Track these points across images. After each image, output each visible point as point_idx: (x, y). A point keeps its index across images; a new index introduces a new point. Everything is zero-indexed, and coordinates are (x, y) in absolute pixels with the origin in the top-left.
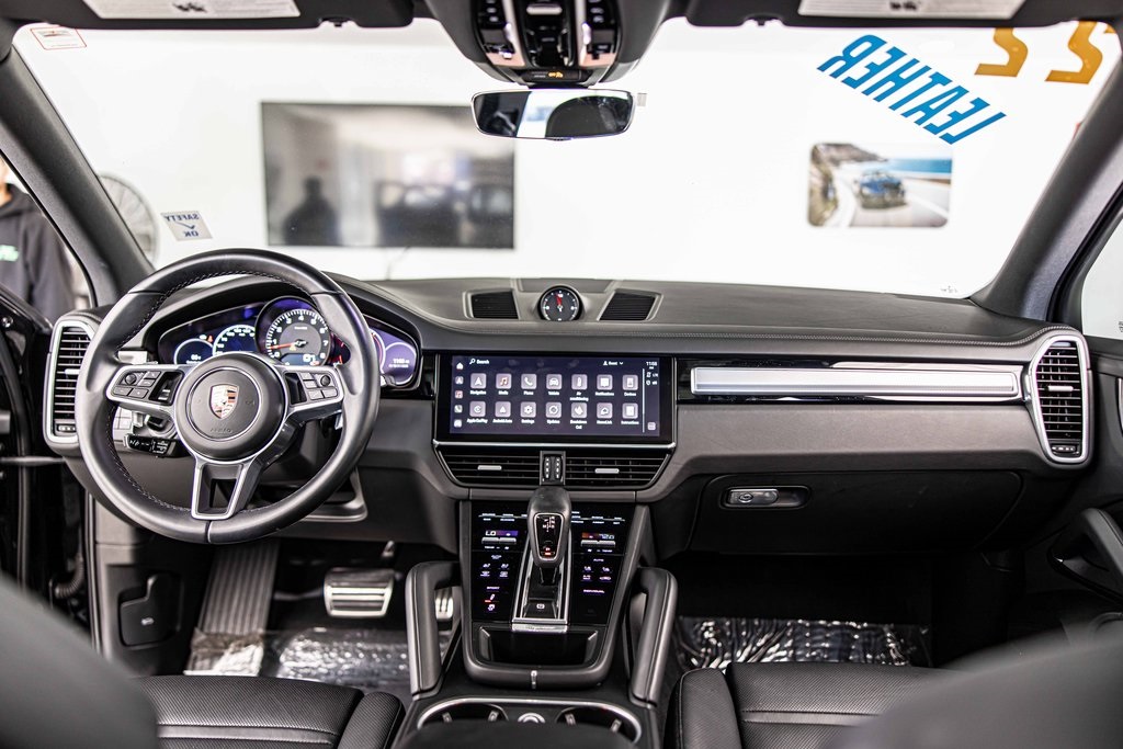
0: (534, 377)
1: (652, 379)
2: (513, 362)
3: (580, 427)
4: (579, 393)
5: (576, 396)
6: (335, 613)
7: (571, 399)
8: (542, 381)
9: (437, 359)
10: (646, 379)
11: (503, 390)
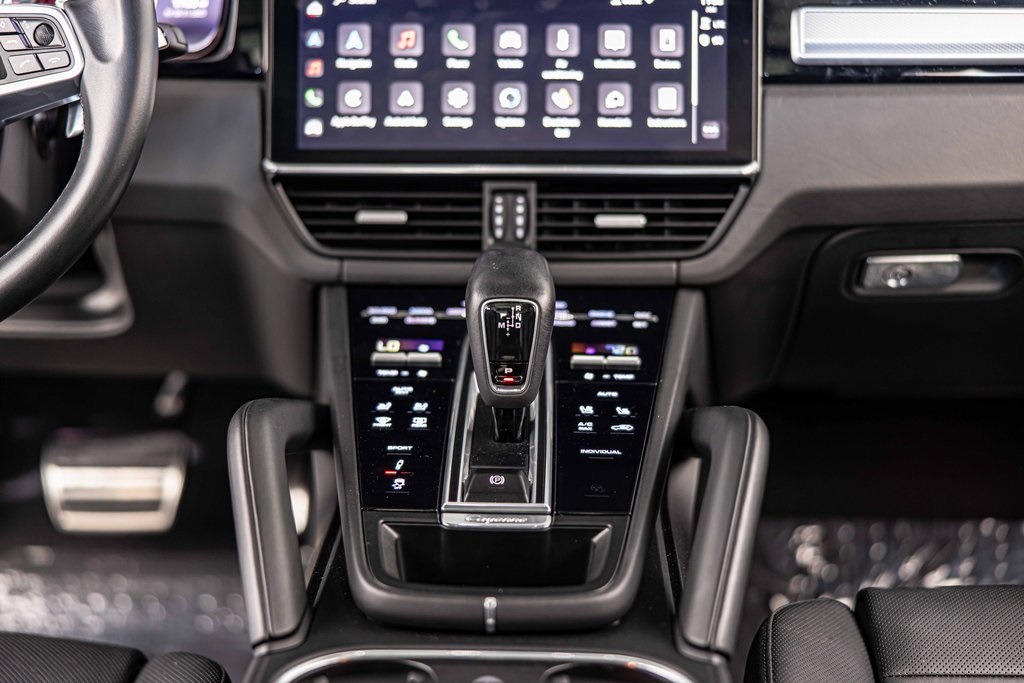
0: (470, 30)
1: (712, 32)
3: (565, 133)
4: (562, 64)
5: (554, 68)
6: (73, 521)
7: (547, 75)
8: (485, 39)
10: (701, 32)
11: (406, 58)
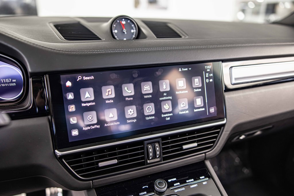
0: (132, 86)
1: (209, 78)
2: (114, 75)
3: (169, 119)
4: (165, 94)
5: (163, 96)
7: (161, 99)
8: (138, 88)
9: (46, 78)
10: (206, 78)
11: (109, 99)
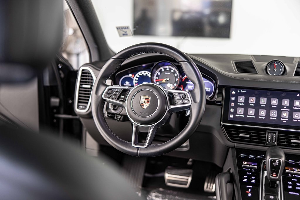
0: (266, 99)
2: (257, 92)
3: (285, 122)
6: (169, 184)
7: (282, 109)
8: (269, 101)
9: (224, 89)
11: (252, 104)
